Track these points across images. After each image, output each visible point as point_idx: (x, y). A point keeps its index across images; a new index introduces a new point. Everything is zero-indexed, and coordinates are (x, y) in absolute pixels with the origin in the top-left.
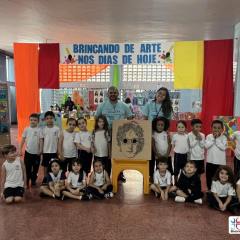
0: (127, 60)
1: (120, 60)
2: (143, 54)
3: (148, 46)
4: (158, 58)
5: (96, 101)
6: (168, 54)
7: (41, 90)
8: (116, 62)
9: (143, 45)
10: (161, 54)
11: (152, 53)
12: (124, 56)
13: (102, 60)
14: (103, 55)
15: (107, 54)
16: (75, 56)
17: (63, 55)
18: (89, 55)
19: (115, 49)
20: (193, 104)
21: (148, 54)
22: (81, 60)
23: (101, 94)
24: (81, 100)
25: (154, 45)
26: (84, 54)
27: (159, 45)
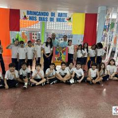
0: (52, 20)
1: (49, 19)
2: (59, 18)
3: (62, 14)
5: (34, 38)
6: (70, 18)
8: (47, 20)
9: (59, 13)
10: (67, 18)
11: (63, 18)
13: (41, 19)
14: (41, 16)
16: (28, 16)
17: (22, 16)
18: (34, 16)
19: (47, 14)
21: (61, 18)
22: (30, 18)
23: (36, 35)
24: (26, 37)
25: (64, 14)
26: (32, 16)
27: (66, 14)
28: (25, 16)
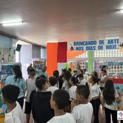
1: (97, 48)
3: (112, 40)
4: (117, 47)
7: (58, 63)
8: (95, 49)
9: (109, 40)
10: (119, 44)
11: (114, 44)
12: (99, 46)
13: (88, 49)
14: (88, 46)
15: (90, 46)
16: (75, 47)
17: (69, 47)
18: (81, 46)
19: (95, 43)
21: (112, 45)
22: (77, 49)
23: (83, 64)
25: (115, 40)
26: (79, 46)
27: (117, 40)
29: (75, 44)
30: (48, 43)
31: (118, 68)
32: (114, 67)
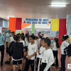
0: (40, 23)
2: (44, 22)
3: (45, 20)
6: (50, 22)
7: (16, 30)
8: (37, 23)
9: (44, 19)
10: (48, 22)
11: (46, 22)
13: (33, 23)
15: (34, 21)
16: (26, 21)
17: (23, 21)
18: (30, 21)
19: (37, 20)
20: (54, 34)
21: (45, 22)
22: (27, 22)
25: (47, 19)
26: (28, 21)
28: (25, 22)
29: (26, 19)
30: (10, 18)
31: (46, 34)
32: (44, 33)
